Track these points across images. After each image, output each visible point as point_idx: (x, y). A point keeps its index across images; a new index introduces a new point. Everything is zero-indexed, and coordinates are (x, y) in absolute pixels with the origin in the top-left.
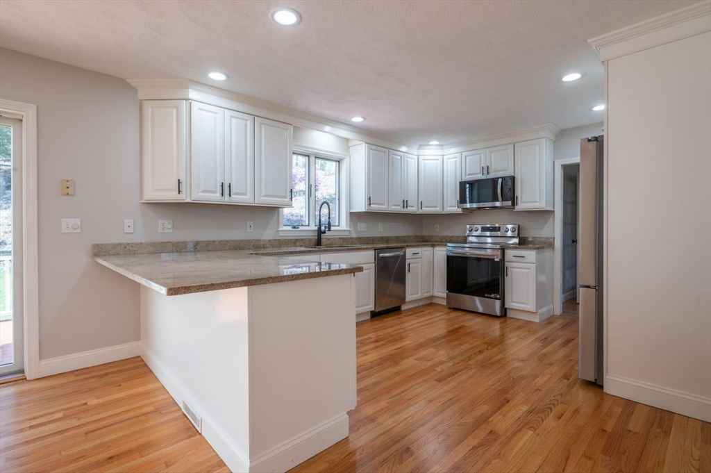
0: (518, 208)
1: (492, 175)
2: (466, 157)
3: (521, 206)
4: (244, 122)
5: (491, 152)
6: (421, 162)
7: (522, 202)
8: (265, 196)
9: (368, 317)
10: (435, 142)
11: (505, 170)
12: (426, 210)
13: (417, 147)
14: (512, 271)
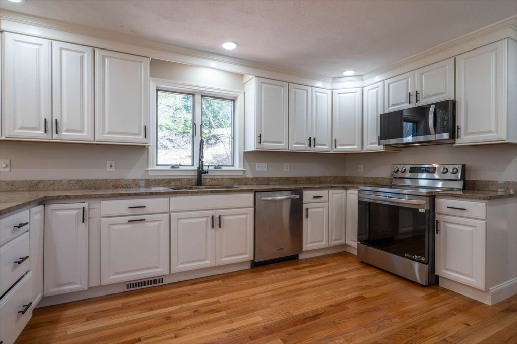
0: (459, 142)
1: (422, 102)
2: (389, 85)
3: (464, 139)
4: (81, 54)
5: (422, 74)
6: (336, 97)
7: (467, 134)
8: (109, 133)
9: (248, 267)
10: (349, 73)
11: (442, 94)
12: (340, 149)
13: (331, 80)
14: (445, 227)
